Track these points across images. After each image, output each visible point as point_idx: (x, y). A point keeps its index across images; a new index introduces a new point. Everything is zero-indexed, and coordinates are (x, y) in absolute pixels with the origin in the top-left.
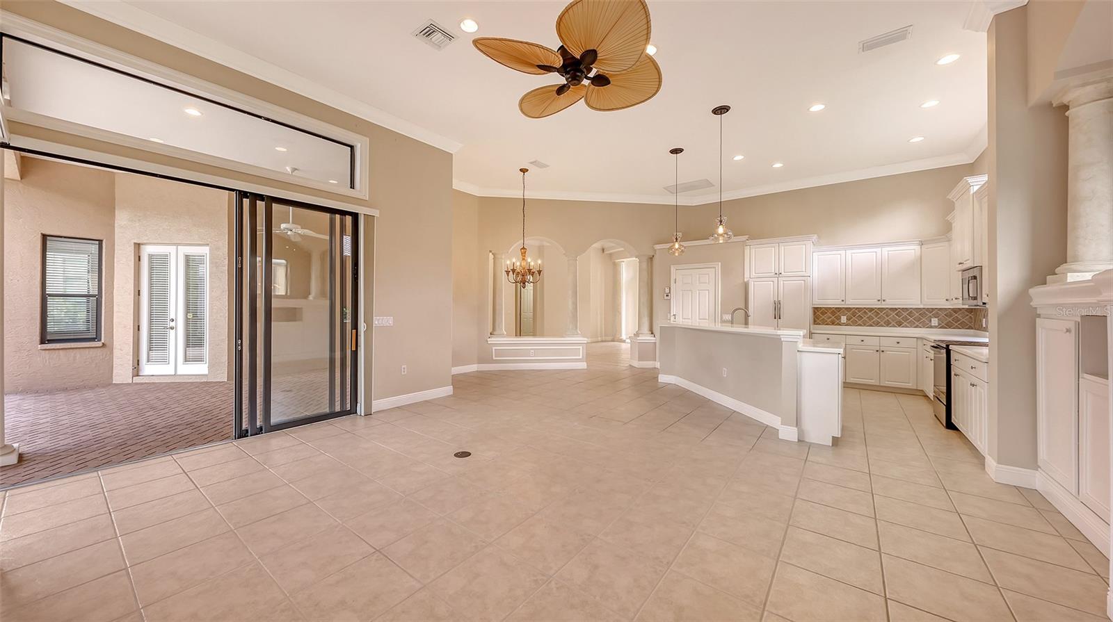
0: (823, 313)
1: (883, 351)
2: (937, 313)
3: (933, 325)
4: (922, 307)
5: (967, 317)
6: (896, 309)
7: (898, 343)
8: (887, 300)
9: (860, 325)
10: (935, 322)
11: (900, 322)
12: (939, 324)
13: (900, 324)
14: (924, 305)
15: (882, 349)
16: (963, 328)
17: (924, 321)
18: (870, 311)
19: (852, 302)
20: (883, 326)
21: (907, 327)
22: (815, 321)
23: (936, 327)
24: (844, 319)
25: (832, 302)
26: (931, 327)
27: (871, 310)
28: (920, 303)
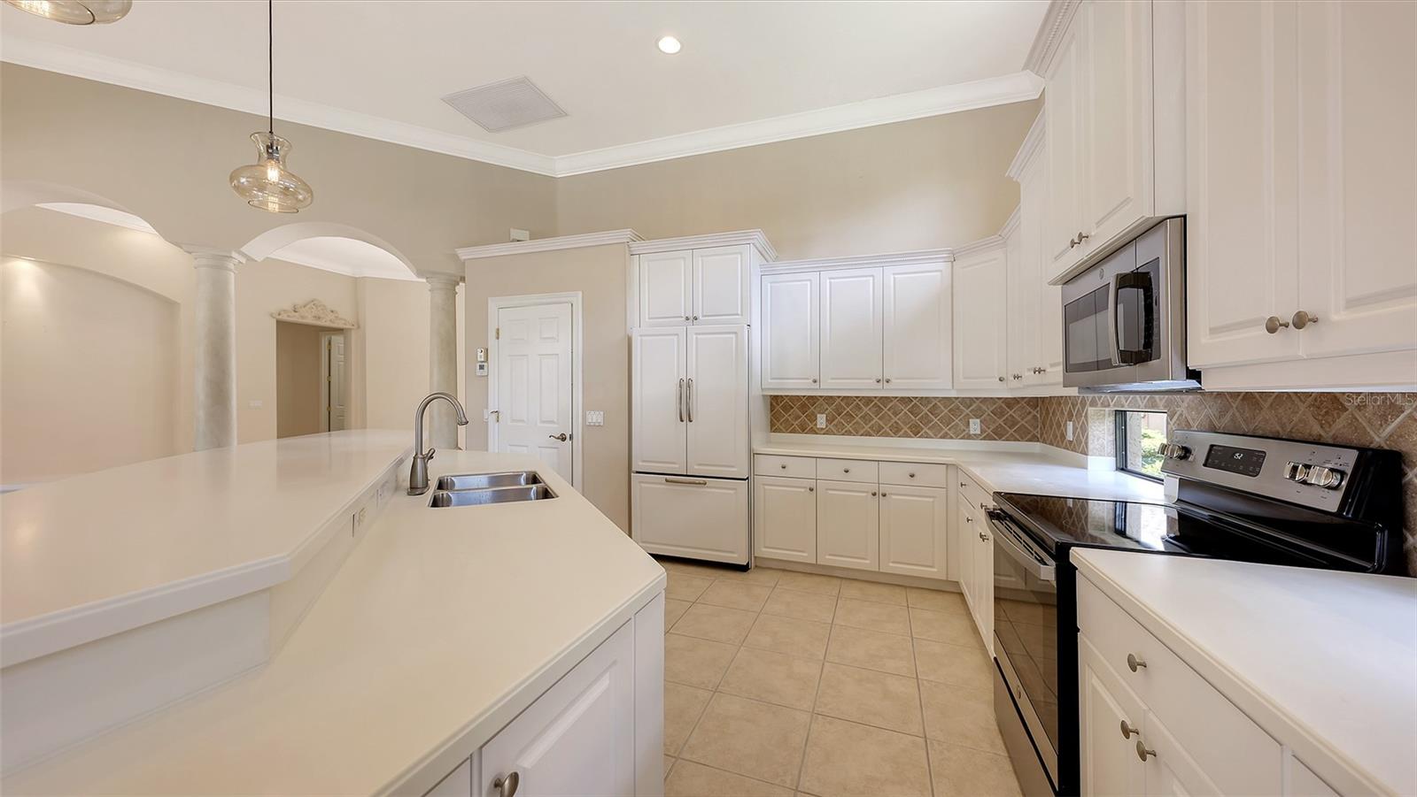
0: (787, 408)
1: (884, 495)
2: (980, 408)
3: (972, 432)
4: (953, 394)
5: (1030, 417)
6: (909, 399)
7: (912, 476)
8: (893, 381)
9: (849, 433)
10: (975, 426)
11: (917, 426)
12: (982, 431)
13: (916, 432)
14: (958, 390)
15: (883, 489)
16: (1022, 439)
17: (957, 425)
18: (867, 404)
19: (833, 385)
20: (887, 435)
21: (928, 437)
22: (772, 425)
23: (975, 437)
24: (821, 421)
25: (796, 385)
26: (969, 437)
27: (868, 400)
28: (950, 387)
